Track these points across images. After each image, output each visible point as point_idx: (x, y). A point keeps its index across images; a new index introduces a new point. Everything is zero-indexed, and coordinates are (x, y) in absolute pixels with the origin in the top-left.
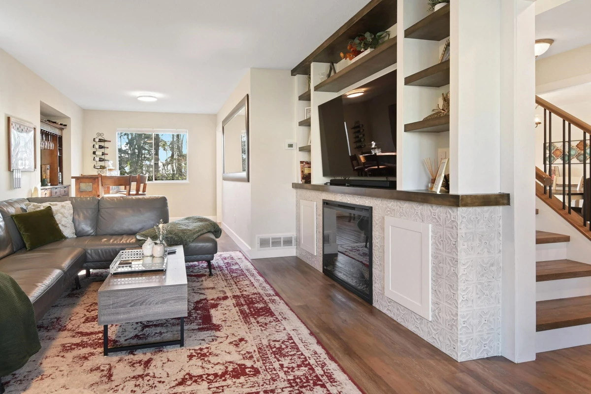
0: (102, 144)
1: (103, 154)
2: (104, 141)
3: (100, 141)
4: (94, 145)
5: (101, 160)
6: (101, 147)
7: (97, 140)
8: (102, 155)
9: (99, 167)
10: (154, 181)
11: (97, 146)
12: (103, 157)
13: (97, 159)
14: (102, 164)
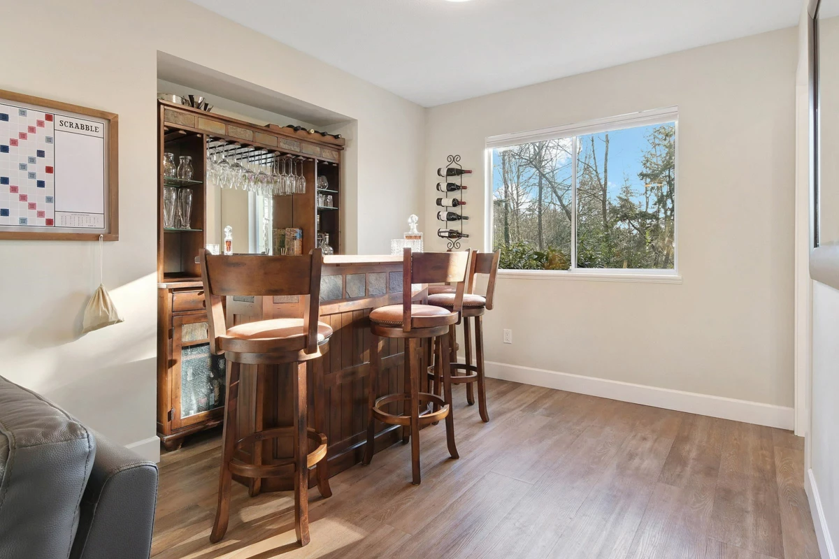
0: (455, 180)
1: (456, 203)
2: (460, 172)
3: (451, 172)
4: (438, 185)
5: (452, 217)
6: (452, 187)
7: (444, 172)
8: (454, 205)
9: (447, 234)
10: (574, 270)
11: (444, 187)
12: (457, 210)
13: (444, 215)
14: (455, 226)
